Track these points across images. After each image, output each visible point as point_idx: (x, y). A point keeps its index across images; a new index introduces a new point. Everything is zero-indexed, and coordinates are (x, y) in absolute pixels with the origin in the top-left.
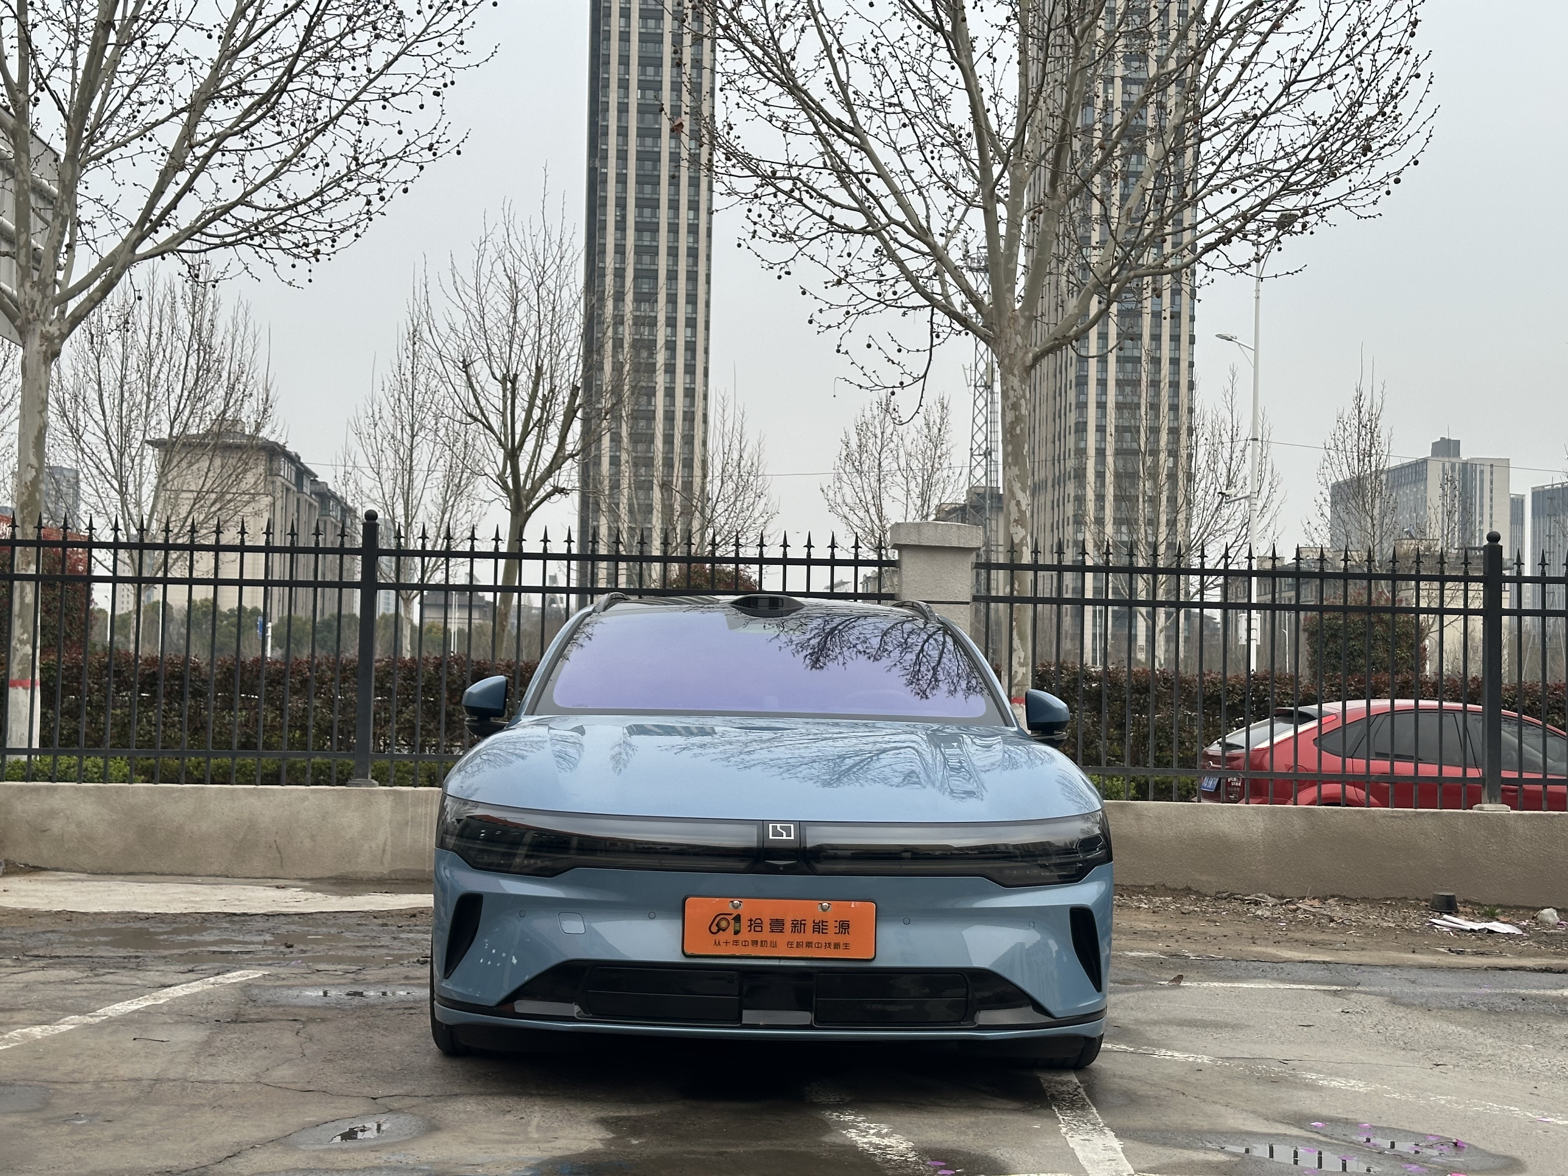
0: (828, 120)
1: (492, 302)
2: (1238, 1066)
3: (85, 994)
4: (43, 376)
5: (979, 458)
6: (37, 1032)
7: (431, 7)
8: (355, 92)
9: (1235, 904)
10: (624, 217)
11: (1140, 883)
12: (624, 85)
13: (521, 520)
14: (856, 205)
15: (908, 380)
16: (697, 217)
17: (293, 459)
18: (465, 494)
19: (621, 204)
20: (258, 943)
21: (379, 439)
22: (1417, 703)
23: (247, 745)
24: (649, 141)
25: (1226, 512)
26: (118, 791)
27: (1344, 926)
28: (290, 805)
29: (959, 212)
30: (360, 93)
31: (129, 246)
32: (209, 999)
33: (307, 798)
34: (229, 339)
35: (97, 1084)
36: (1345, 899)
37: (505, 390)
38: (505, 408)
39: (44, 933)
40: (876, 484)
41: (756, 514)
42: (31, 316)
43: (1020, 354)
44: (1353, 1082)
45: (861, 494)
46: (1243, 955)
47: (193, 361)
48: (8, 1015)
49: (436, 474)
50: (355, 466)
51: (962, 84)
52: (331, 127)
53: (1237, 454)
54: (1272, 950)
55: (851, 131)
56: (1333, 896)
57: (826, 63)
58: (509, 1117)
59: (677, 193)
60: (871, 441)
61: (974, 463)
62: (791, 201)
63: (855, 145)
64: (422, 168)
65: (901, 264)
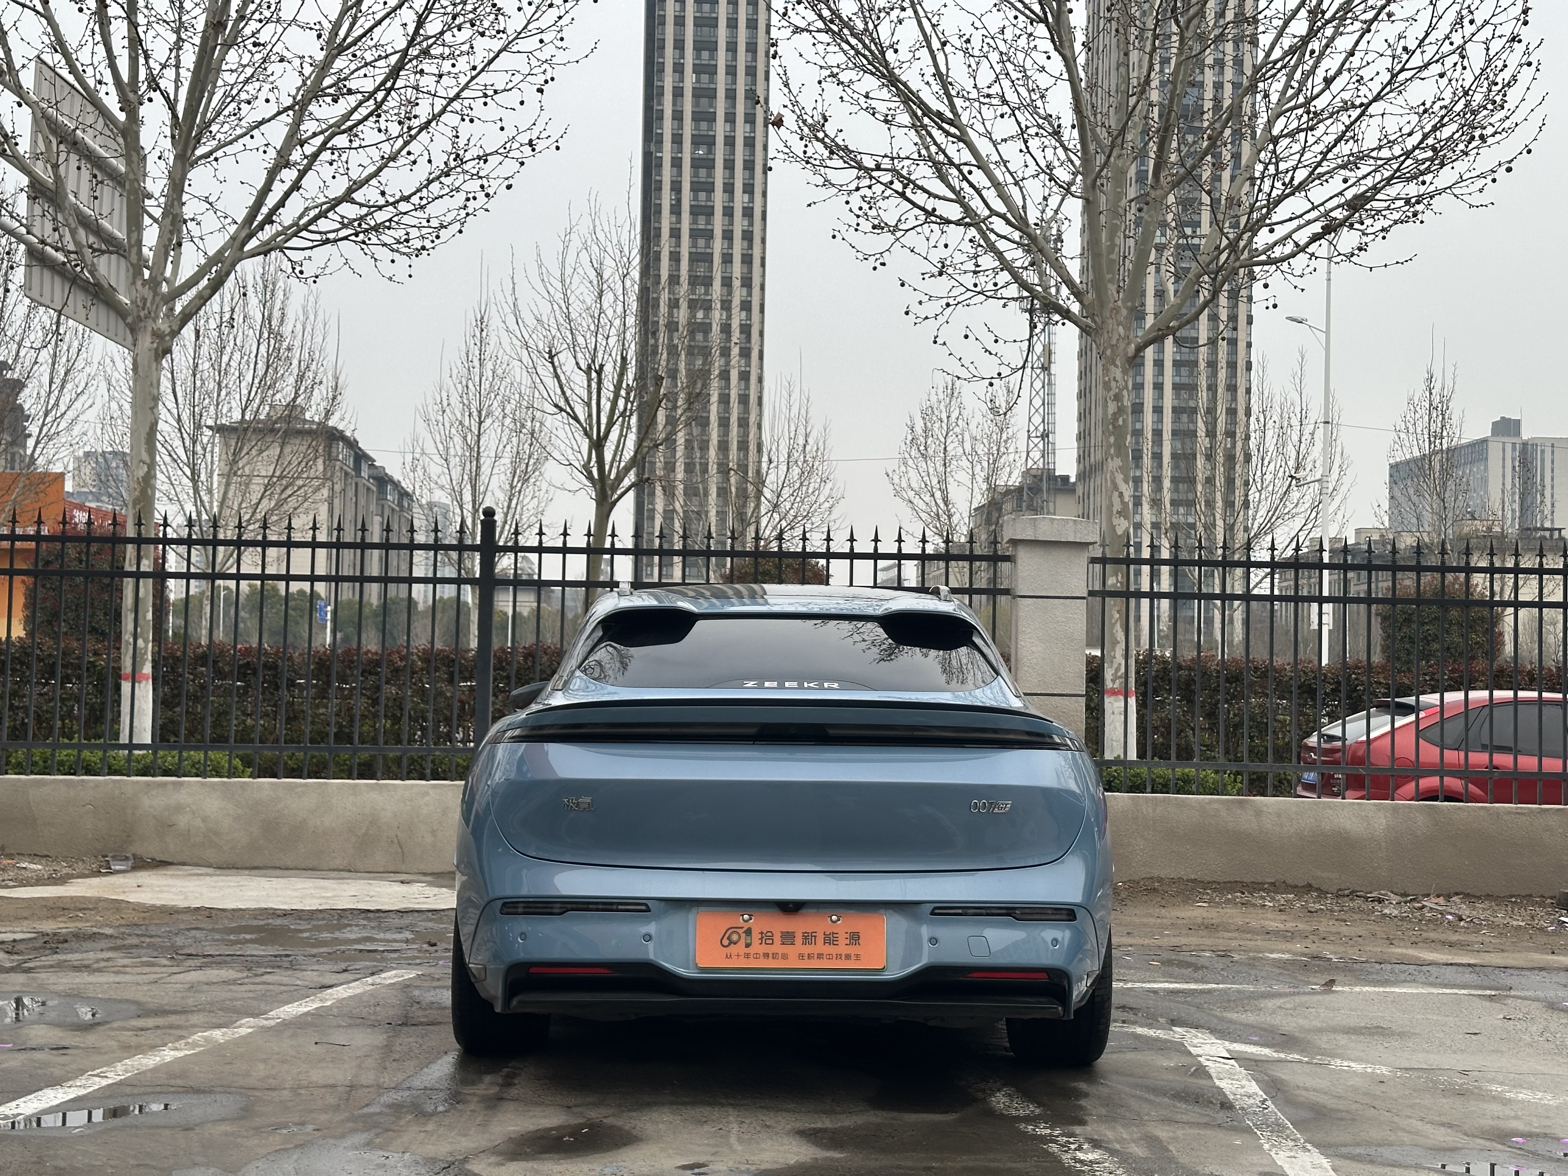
0: (927, 111)
1: (578, 293)
2: (1419, 1078)
3: (251, 995)
4: (154, 373)
5: (1036, 440)
6: (218, 1035)
7: (530, 4)
8: (456, 90)
9: (1359, 902)
10: (679, 201)
11: (1260, 879)
12: (679, 69)
13: (606, 509)
14: (953, 197)
15: (1005, 371)
16: (752, 200)
17: (352, 444)
18: (532, 480)
19: (676, 187)
20: (401, 941)
21: (447, 425)
22: (1516, 694)
23: (343, 737)
24: (704, 125)
25: (1295, 495)
26: (243, 785)
27: (1475, 926)
28: (411, 800)
29: (1054, 202)
30: (462, 90)
31: (237, 244)
32: (373, 1001)
33: (427, 794)
34: (299, 327)
35: (294, 1090)
36: (1469, 897)
37: (589, 380)
38: (590, 398)
39: (188, 930)
40: (942, 469)
41: (822, 499)
42: (142, 314)
43: (1122, 345)
44: (1540, 1095)
45: (926, 479)
46: (1385, 957)
47: (263, 349)
48: (183, 1017)
49: (503, 461)
50: (423, 453)
51: (1066, 76)
52: (433, 124)
53: (1306, 436)
54: (1412, 952)
55: (951, 123)
56: (1457, 894)
57: (924, 53)
58: (706, 1128)
59: (732, 176)
60: (937, 425)
61: (1032, 445)
62: (888, 192)
63: (953, 136)
64: (522, 164)
65: (1000, 255)
